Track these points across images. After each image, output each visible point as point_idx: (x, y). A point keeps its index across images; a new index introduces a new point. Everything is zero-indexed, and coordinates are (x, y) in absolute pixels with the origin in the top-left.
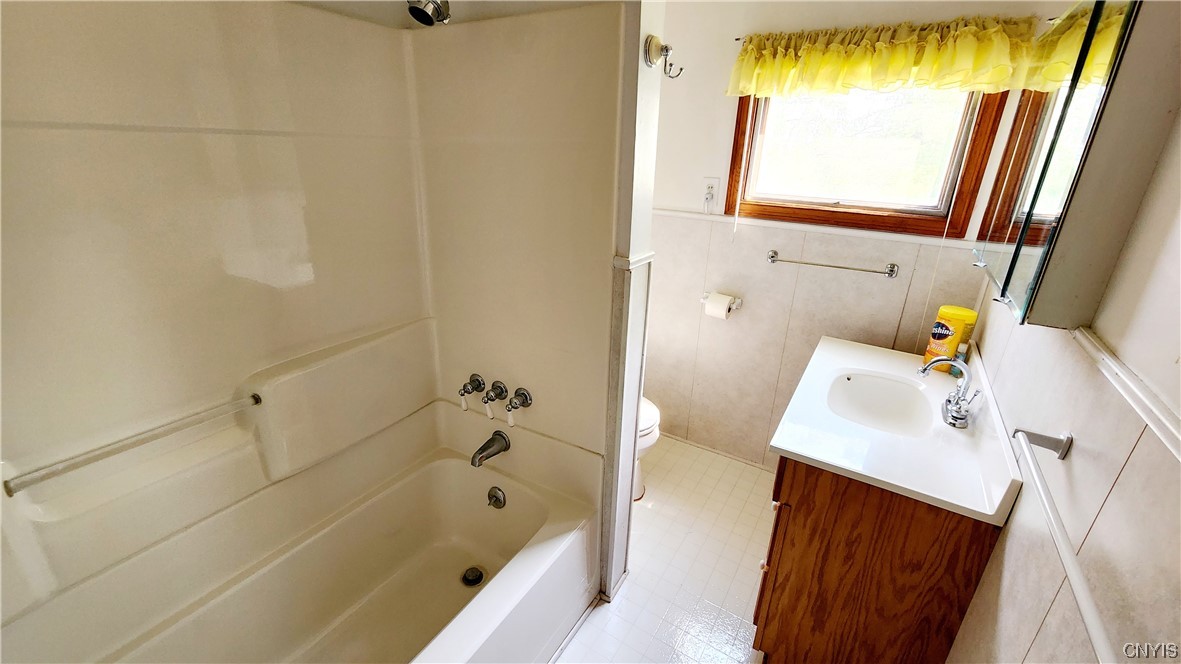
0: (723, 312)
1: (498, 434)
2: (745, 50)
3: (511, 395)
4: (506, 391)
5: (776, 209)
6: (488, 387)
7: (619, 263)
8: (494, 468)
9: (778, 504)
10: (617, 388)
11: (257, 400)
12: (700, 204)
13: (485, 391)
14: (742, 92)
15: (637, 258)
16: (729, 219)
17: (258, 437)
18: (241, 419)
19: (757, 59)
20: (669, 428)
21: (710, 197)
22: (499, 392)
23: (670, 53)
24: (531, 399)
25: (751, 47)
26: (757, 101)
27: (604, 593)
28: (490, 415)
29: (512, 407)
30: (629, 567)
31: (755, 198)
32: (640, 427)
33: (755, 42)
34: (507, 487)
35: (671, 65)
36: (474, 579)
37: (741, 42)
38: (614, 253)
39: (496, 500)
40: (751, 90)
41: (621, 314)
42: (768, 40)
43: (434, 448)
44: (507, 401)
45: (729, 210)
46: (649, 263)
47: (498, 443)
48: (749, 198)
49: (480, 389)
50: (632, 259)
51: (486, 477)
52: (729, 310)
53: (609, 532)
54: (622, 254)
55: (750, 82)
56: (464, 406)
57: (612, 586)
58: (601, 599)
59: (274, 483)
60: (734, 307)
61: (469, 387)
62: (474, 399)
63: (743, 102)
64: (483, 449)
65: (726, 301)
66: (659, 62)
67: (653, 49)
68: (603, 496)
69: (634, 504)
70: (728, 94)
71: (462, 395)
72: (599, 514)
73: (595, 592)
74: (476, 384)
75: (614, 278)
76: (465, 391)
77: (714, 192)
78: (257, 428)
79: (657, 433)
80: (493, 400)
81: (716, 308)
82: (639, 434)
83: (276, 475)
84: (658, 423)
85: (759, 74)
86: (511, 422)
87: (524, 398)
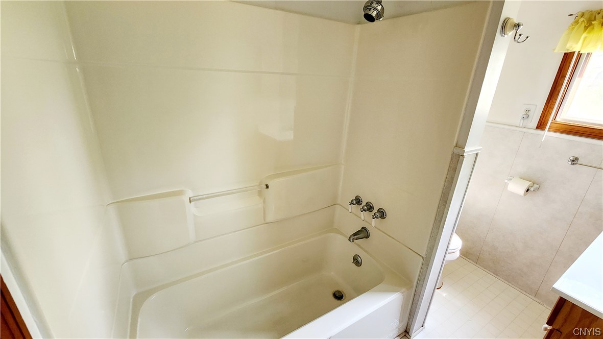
0: (522, 191)
1: (364, 228)
2: (577, 22)
3: (375, 210)
4: (373, 208)
5: (584, 129)
6: (364, 204)
7: (457, 151)
8: (358, 245)
9: (549, 328)
10: (440, 222)
11: (267, 187)
12: (518, 121)
13: (362, 205)
14: (568, 50)
15: (470, 149)
16: (540, 132)
17: (264, 202)
18: (260, 193)
19: (586, 28)
20: (466, 254)
21: (526, 116)
22: (369, 207)
23: (521, 27)
24: (386, 216)
25: (582, 19)
26: (580, 55)
27: (408, 333)
28: (363, 218)
29: (375, 217)
30: (426, 325)
31: (564, 120)
32: (450, 247)
33: (586, 16)
34: (364, 257)
35: (520, 35)
36: (339, 297)
37: (574, 17)
38: (454, 144)
39: (357, 261)
40: (575, 48)
41: (453, 180)
42: (599, 13)
43: (330, 227)
44: (373, 213)
45: (541, 125)
46: (477, 154)
47: (363, 233)
48: (558, 119)
49: (359, 204)
50: (466, 149)
51: (354, 248)
52: (528, 190)
53: (418, 301)
54: (461, 145)
55: (577, 42)
56: (350, 210)
57: (414, 331)
58: (405, 335)
59: (266, 223)
60: (532, 189)
61: (354, 202)
62: (356, 208)
63: (567, 57)
64: (355, 234)
65: (527, 184)
66: (511, 34)
67: (508, 26)
68: (419, 279)
69: (436, 290)
70: (556, 51)
71: (350, 205)
72: (414, 289)
73: (402, 330)
74: (358, 201)
75: (452, 158)
76: (352, 203)
77: (531, 114)
78: (265, 198)
79: (458, 254)
80: (365, 211)
81: (518, 188)
82: (449, 251)
83: (268, 220)
84: (460, 248)
85: (585, 38)
86: (373, 224)
87: (382, 214)
